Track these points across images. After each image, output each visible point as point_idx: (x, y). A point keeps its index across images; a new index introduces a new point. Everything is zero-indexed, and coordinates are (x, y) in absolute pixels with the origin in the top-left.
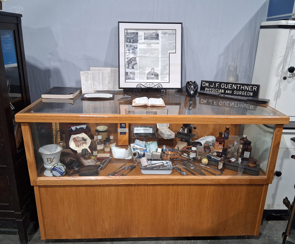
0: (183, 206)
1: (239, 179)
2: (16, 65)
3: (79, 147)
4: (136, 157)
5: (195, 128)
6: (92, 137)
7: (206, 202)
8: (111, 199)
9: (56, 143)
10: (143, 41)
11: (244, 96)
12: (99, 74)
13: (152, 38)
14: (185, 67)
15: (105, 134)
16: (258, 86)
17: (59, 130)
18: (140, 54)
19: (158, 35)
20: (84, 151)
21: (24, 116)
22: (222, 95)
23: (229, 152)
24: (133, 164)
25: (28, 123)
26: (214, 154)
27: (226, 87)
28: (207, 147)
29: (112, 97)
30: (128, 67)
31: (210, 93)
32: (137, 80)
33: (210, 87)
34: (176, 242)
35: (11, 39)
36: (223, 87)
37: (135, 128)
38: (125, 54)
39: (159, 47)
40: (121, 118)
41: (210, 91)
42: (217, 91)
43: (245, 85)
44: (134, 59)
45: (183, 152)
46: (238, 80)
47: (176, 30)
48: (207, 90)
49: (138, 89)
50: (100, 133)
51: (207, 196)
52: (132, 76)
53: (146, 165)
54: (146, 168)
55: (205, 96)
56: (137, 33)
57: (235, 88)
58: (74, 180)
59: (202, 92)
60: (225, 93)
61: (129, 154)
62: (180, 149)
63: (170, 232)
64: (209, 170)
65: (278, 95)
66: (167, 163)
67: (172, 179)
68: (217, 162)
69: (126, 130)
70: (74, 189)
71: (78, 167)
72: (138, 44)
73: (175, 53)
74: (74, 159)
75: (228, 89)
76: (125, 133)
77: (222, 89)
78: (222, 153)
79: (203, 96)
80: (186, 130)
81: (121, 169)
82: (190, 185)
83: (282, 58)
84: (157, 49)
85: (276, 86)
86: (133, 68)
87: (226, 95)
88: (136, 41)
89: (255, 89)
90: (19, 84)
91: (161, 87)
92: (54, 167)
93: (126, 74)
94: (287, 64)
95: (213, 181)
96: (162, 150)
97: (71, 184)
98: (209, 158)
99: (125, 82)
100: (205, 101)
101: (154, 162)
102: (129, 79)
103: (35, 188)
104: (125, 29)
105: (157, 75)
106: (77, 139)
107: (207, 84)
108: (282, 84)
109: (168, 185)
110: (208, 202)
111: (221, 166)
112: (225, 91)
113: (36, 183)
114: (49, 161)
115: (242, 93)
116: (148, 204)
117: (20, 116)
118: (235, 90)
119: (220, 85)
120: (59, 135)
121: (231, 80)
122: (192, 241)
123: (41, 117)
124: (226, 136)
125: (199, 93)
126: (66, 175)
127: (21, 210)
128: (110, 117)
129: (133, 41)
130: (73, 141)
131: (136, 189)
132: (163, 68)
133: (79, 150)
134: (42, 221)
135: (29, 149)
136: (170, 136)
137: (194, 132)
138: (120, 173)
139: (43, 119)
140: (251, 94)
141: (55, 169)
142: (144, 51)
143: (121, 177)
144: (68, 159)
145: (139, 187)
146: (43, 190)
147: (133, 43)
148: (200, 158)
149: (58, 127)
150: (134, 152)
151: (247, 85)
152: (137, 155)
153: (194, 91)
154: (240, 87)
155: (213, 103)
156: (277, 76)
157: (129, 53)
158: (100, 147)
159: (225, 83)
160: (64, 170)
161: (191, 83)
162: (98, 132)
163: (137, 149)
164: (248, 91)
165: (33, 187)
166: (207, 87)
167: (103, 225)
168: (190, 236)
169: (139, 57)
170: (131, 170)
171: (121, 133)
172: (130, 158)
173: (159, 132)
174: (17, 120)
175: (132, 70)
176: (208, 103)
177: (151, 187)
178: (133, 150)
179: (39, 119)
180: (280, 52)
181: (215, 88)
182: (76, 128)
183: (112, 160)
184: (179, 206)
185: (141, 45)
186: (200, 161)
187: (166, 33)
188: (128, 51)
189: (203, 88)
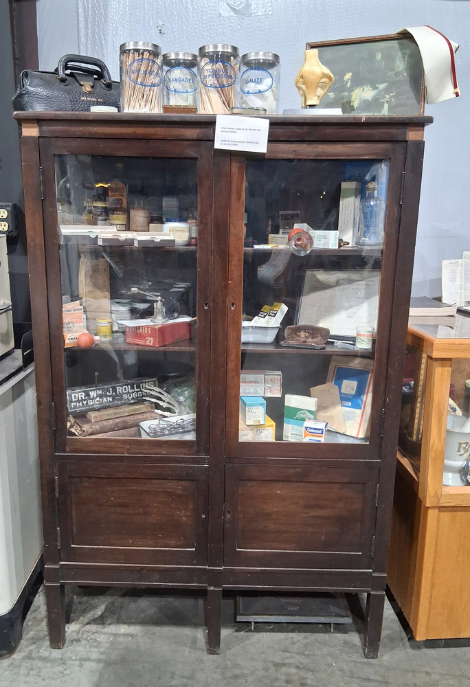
103: (430, 512)
113: (439, 502)
114: (462, 450)
146: (445, 516)
174: (435, 355)
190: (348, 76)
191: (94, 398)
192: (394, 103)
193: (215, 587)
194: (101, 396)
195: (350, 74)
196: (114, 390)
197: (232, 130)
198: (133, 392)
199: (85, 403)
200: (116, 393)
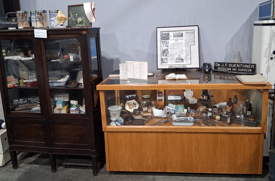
0: (203, 149)
1: (241, 129)
2: (96, 57)
3: (131, 109)
4: (169, 115)
5: (212, 96)
6: (139, 103)
7: (219, 147)
8: (153, 142)
9: (118, 105)
10: (173, 38)
11: (245, 72)
12: (131, 66)
13: (178, 36)
14: (203, 54)
15: (149, 101)
16: (255, 65)
17: (119, 97)
18: (170, 46)
19: (182, 34)
20: (135, 110)
21: (102, 86)
22: (230, 72)
23: (237, 112)
24: (167, 120)
25: (103, 90)
26: (224, 113)
27: (233, 66)
28: (220, 109)
29: (152, 75)
30: (163, 55)
31: (222, 70)
32: (169, 63)
33: (221, 67)
34: (200, 178)
35: (94, 42)
36: (230, 66)
37: (169, 97)
38: (161, 47)
39: (183, 41)
40: (158, 87)
41: (221, 69)
42: (226, 69)
43: (246, 64)
44: (167, 50)
45: (203, 112)
46: (242, 61)
47: (194, 30)
48: (219, 69)
49: (170, 69)
50: (145, 100)
51: (219, 142)
52: (165, 61)
53: (176, 119)
54: (176, 121)
55: (218, 73)
56: (169, 34)
57: (239, 67)
58: (129, 128)
59: (216, 70)
60: (232, 71)
61: (164, 114)
62: (201, 111)
63: (194, 169)
64: (221, 124)
65: (268, 70)
66: (190, 118)
67: (193, 128)
68: (226, 118)
69: (163, 98)
70: (129, 134)
71: (131, 120)
72: (169, 41)
73: (194, 45)
74: (128, 116)
75: (234, 68)
76: (162, 100)
77: (229, 67)
78: (230, 112)
79: (216, 73)
80: (204, 97)
81: (159, 122)
82: (206, 133)
83: (268, 45)
84: (182, 43)
85: (266, 63)
86: (166, 56)
87: (233, 72)
88: (168, 39)
89: (253, 67)
90: (97, 69)
91: (185, 67)
92: (117, 119)
93: (162, 59)
94: (272, 49)
95: (222, 130)
96: (187, 111)
97: (127, 131)
98: (221, 116)
99: (161, 65)
100: (219, 77)
101: (181, 118)
102: (164, 63)
103: (105, 133)
104: (161, 32)
105: (182, 60)
106: (130, 103)
107: (219, 65)
108: (270, 62)
109: (191, 133)
110: (220, 147)
111: (229, 121)
112: (232, 69)
113: (106, 130)
114: (114, 115)
115: (244, 70)
116: (178, 147)
117: (99, 87)
118: (239, 68)
119: (228, 65)
120: (119, 100)
121: (236, 61)
122: (212, 178)
123: (111, 87)
124: (235, 101)
125: (213, 71)
126: (124, 125)
127: (95, 149)
128: (151, 86)
129: (166, 38)
130: (127, 105)
131: (169, 136)
132: (187, 55)
133: (131, 111)
134: (108, 157)
135: (103, 107)
136: (193, 101)
137: (212, 99)
138: (158, 124)
139: (112, 88)
140: (251, 70)
141: (118, 120)
142: (174, 45)
143: (159, 126)
144: (125, 116)
145: (171, 134)
146: (110, 134)
147: (166, 40)
148: (215, 116)
149: (119, 95)
150: (168, 111)
151: (247, 64)
152: (170, 114)
153: (208, 69)
154: (242, 66)
155: (224, 77)
156: (266, 57)
157: (164, 46)
158: (145, 109)
159: (231, 63)
160: (123, 122)
161: (206, 64)
162: (144, 99)
163: (170, 109)
164: (248, 68)
165: (104, 132)
166: (219, 67)
167: (148, 161)
168: (209, 173)
169: (170, 48)
170: (166, 123)
171: (159, 100)
172: (166, 116)
173: (186, 99)
174: (97, 89)
175: (165, 57)
176: (221, 78)
177: (179, 134)
178: (167, 110)
179: (109, 88)
180: (266, 41)
181: (225, 67)
182: (129, 96)
183: (153, 117)
184: (200, 149)
185: (171, 41)
186: (214, 118)
187: (188, 33)
188: (163, 45)
189: (216, 67)
190: (77, 15)
191: (21, 101)
192: (86, 22)
193: (51, 153)
194: (23, 101)
195: (77, 14)
196: (27, 99)
197: (38, 33)
198: (33, 100)
199: (18, 102)
200: (28, 100)
